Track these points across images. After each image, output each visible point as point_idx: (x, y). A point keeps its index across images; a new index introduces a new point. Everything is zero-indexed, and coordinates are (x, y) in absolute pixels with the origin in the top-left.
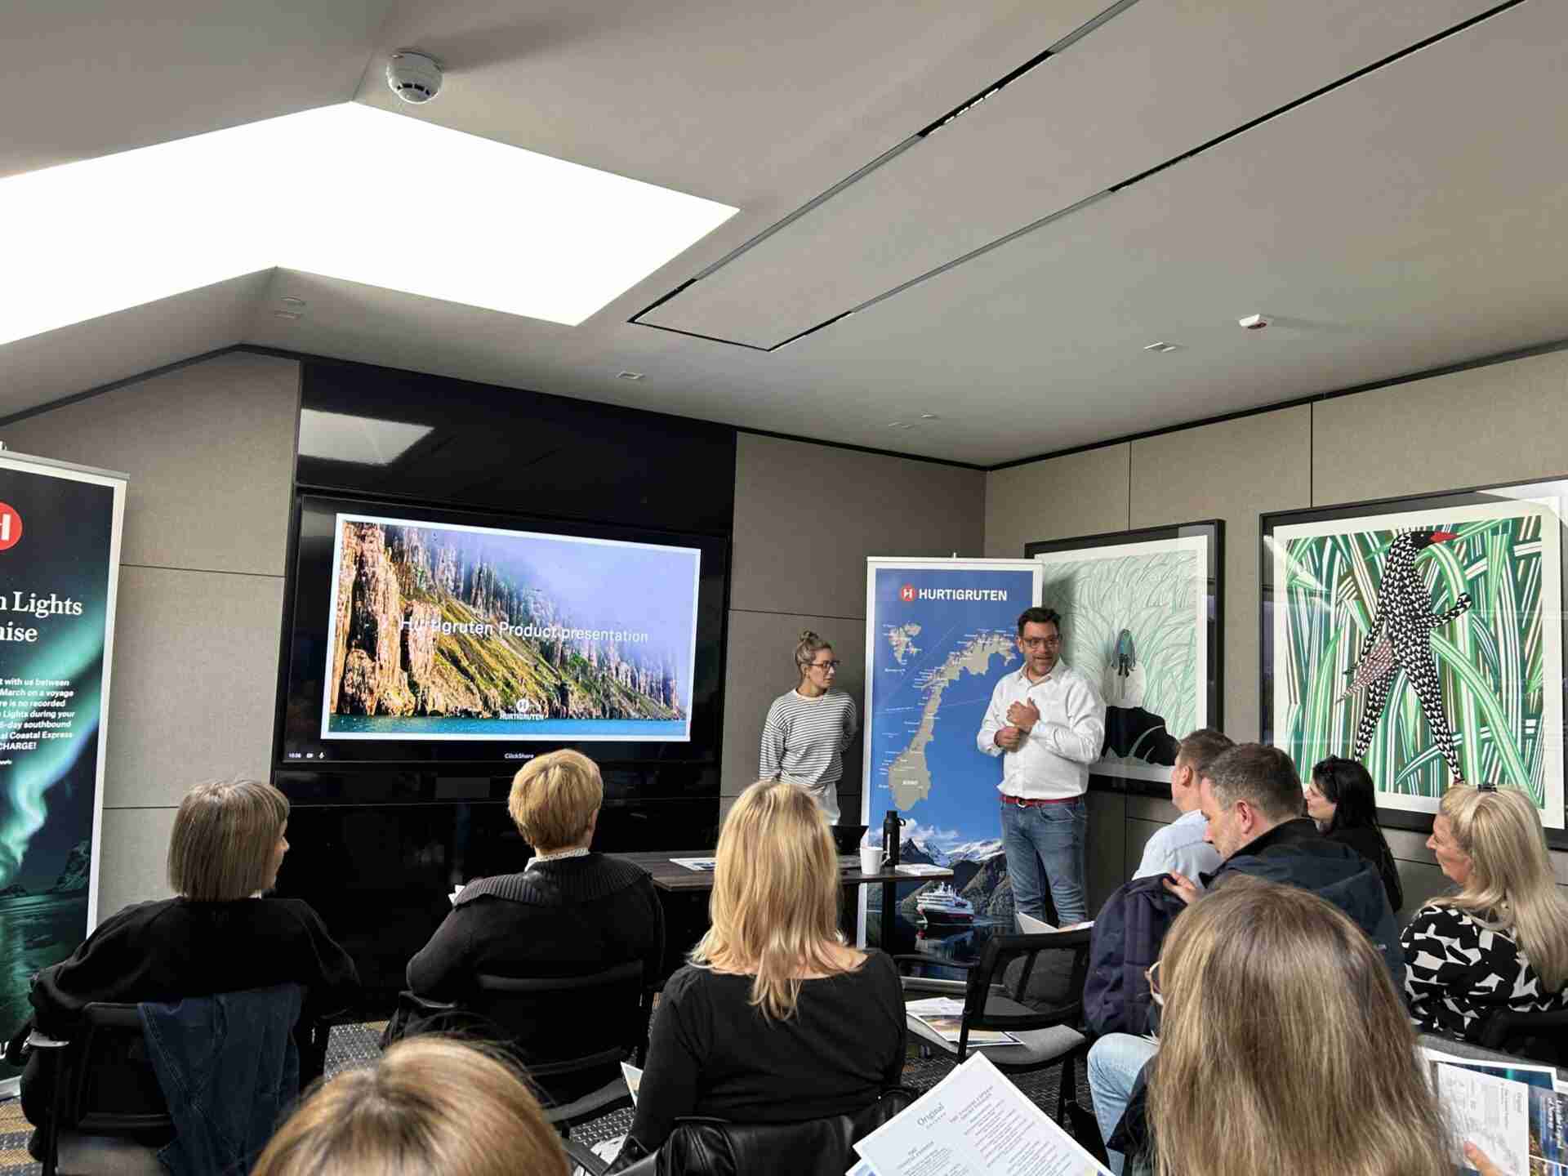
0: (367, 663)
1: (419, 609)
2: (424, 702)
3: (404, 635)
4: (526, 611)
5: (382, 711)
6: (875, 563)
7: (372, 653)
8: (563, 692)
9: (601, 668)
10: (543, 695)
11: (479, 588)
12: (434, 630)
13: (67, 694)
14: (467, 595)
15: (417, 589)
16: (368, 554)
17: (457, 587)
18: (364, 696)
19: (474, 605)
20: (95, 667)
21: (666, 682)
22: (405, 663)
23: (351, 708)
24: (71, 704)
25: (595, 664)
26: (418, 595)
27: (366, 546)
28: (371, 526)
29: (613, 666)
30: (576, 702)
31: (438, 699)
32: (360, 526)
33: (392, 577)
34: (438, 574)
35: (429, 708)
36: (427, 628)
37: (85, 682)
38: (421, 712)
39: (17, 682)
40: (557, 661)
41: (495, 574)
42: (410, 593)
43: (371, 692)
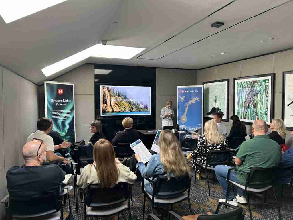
0: (106, 105)
1: (112, 98)
2: (114, 110)
3: (110, 101)
4: (126, 97)
5: (108, 112)
6: (178, 87)
7: (106, 104)
8: (132, 108)
9: (137, 105)
10: (129, 109)
11: (120, 94)
12: (114, 101)
13: (70, 112)
14: (118, 96)
15: (112, 95)
16: (105, 91)
17: (117, 95)
18: (106, 110)
19: (120, 97)
20: (73, 108)
21: (147, 106)
22: (111, 105)
23: (104, 112)
24: (71, 113)
25: (136, 104)
26: (112, 96)
27: (104, 89)
28: (105, 87)
29: (139, 104)
30: (134, 110)
31: (115, 110)
32: (103, 87)
33: (108, 94)
34: (114, 93)
35: (114, 111)
36: (113, 100)
37: (72, 110)
38: (113, 112)
39: (64, 110)
40: (131, 104)
41: (122, 92)
42: (111, 96)
43: (107, 109)
